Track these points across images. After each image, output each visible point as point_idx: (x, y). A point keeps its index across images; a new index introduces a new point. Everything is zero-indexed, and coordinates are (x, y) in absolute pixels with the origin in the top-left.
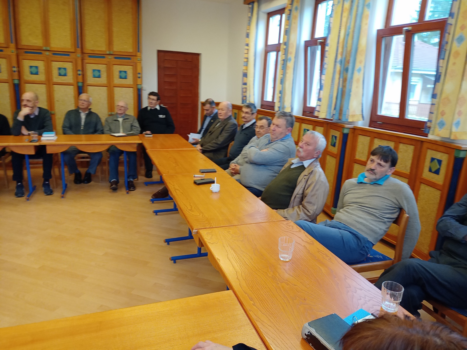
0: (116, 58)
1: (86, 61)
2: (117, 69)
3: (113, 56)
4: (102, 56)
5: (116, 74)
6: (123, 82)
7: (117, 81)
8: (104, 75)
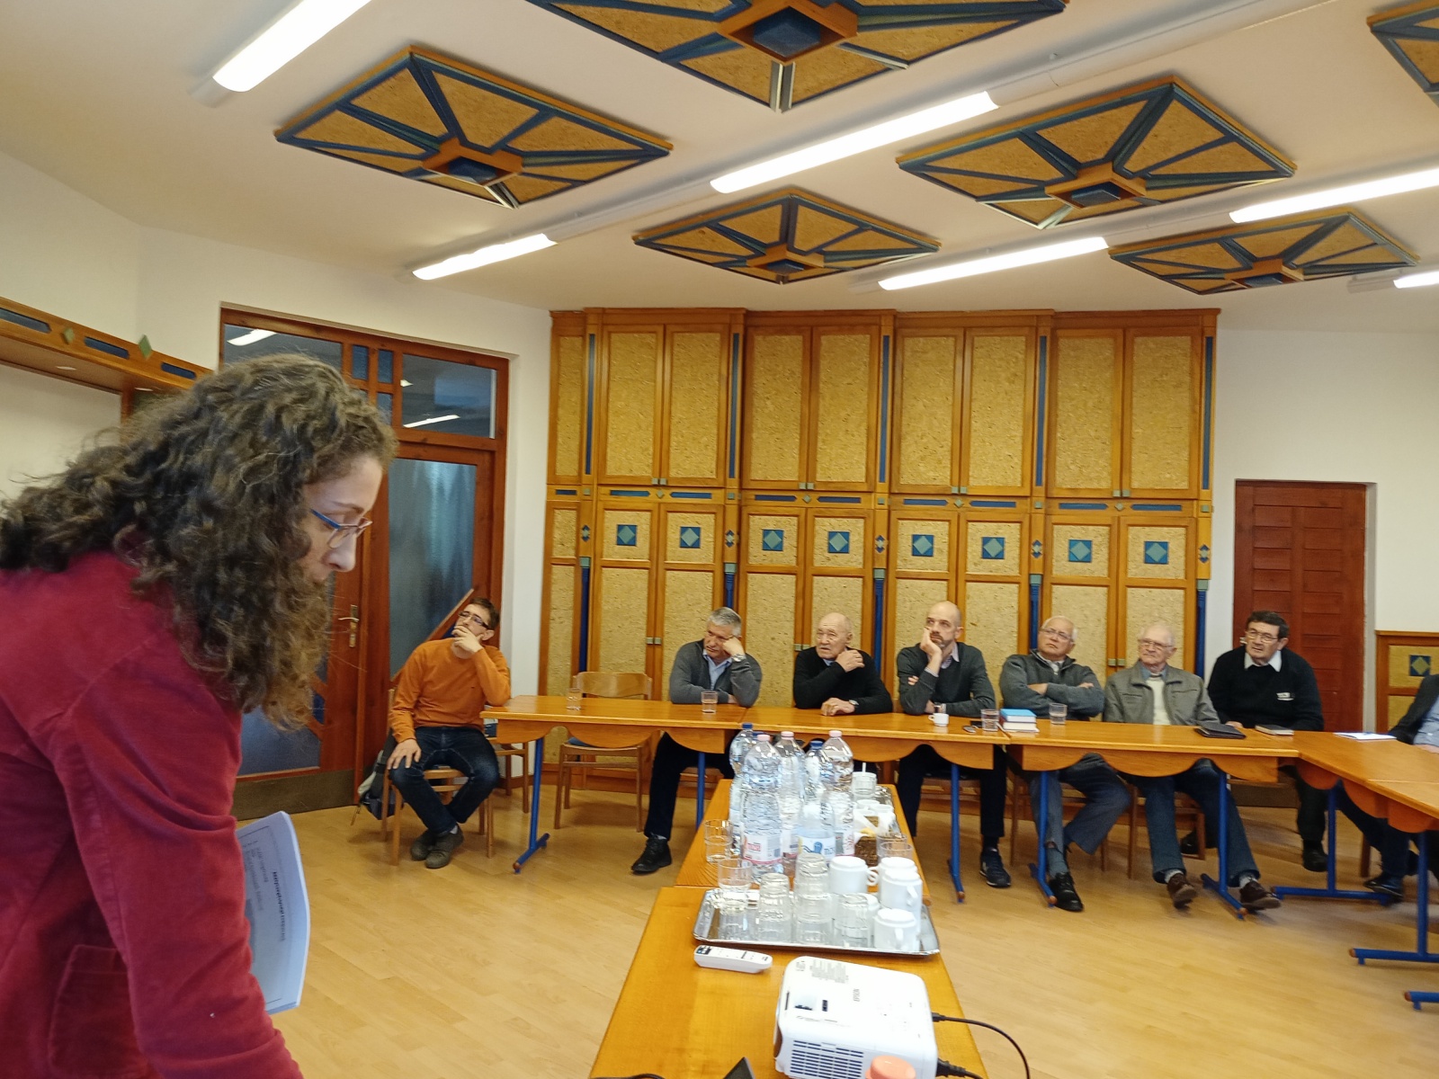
0: (1135, 507)
1: (1055, 519)
2: (1137, 538)
3: (1128, 504)
4: (1098, 503)
5: (1136, 552)
6: (1155, 571)
7: (1136, 568)
8: (1100, 555)
